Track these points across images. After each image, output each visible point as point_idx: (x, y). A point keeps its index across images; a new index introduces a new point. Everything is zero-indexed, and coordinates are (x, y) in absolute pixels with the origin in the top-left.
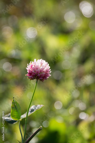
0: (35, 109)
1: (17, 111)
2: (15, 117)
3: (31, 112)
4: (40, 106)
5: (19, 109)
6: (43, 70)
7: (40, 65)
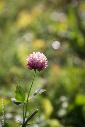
0: (38, 93)
1: (21, 94)
2: (20, 100)
3: (34, 95)
4: (43, 91)
5: (24, 93)
6: (39, 62)
7: (37, 57)
